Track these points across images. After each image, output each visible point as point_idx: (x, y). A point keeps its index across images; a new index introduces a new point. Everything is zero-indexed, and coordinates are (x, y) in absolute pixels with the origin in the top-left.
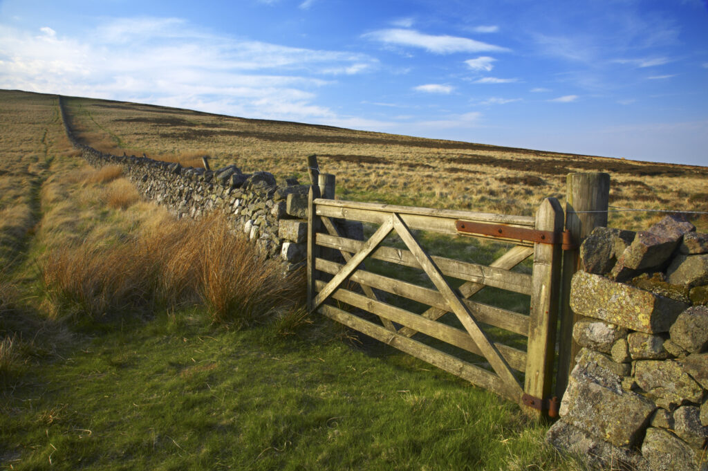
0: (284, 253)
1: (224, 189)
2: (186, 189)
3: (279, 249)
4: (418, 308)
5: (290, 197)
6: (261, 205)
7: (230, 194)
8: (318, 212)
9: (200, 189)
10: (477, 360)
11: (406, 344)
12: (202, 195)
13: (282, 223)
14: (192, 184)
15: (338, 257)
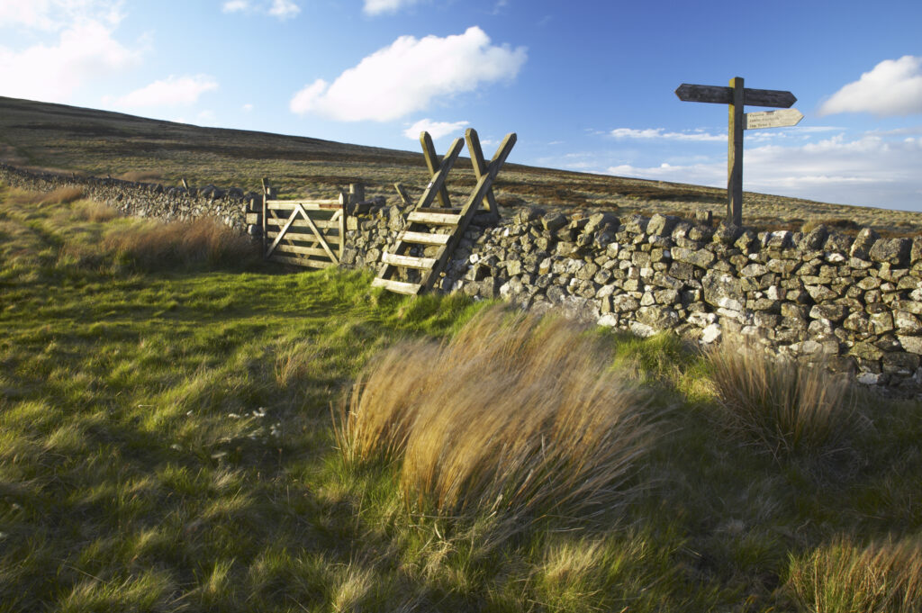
0: (250, 231)
1: (207, 200)
2: (172, 203)
3: (247, 229)
4: (309, 244)
5: (252, 201)
6: (236, 207)
7: (213, 203)
8: (269, 208)
9: (186, 202)
10: (327, 259)
11: (306, 262)
12: (189, 206)
13: (248, 215)
14: (178, 200)
15: (277, 229)
